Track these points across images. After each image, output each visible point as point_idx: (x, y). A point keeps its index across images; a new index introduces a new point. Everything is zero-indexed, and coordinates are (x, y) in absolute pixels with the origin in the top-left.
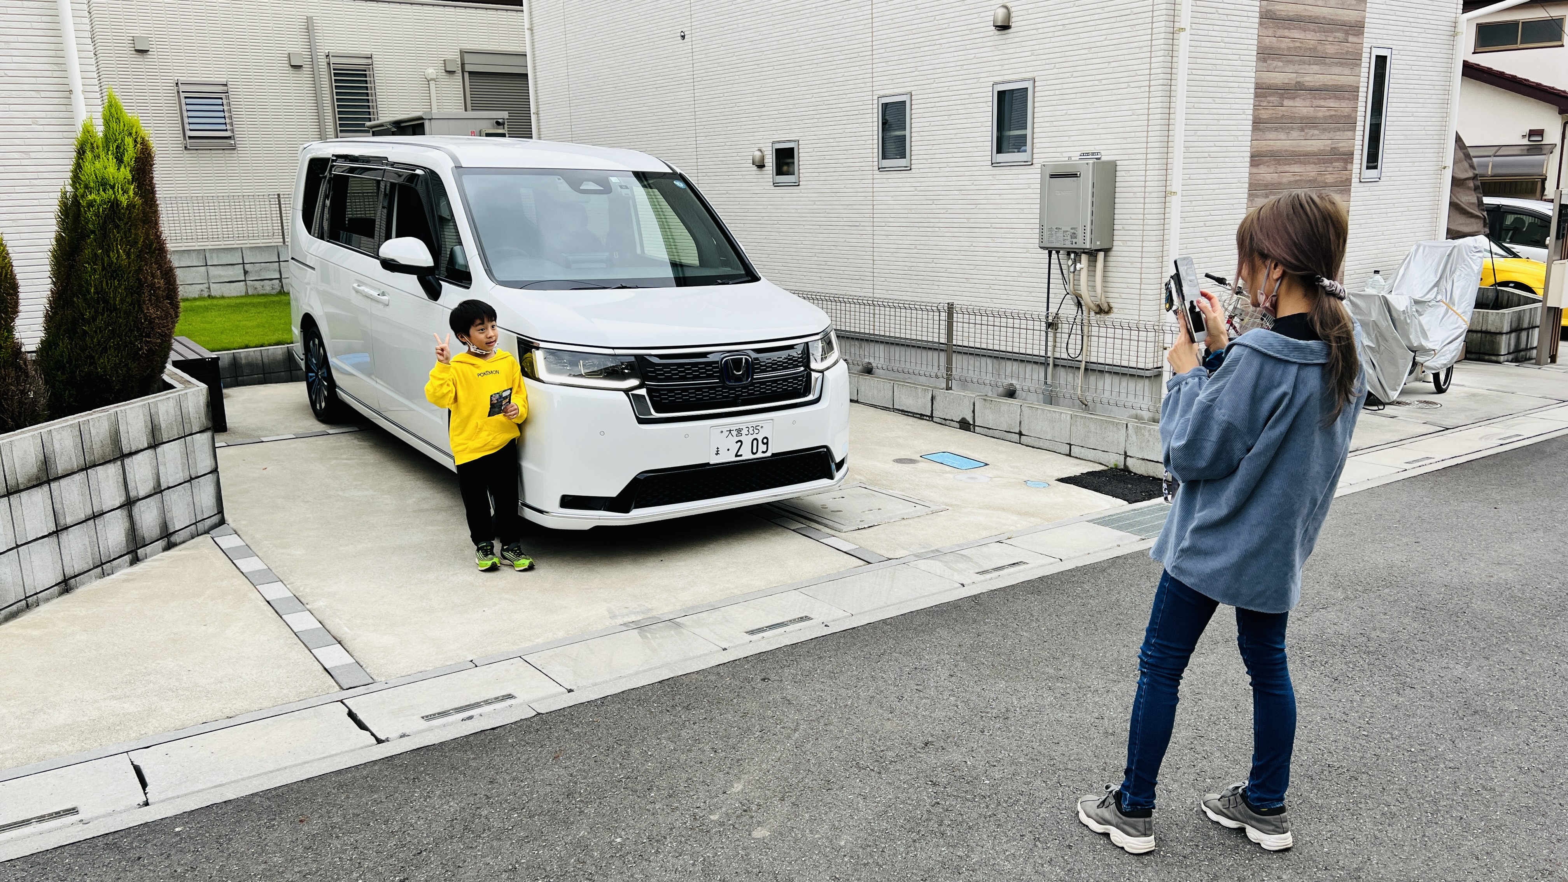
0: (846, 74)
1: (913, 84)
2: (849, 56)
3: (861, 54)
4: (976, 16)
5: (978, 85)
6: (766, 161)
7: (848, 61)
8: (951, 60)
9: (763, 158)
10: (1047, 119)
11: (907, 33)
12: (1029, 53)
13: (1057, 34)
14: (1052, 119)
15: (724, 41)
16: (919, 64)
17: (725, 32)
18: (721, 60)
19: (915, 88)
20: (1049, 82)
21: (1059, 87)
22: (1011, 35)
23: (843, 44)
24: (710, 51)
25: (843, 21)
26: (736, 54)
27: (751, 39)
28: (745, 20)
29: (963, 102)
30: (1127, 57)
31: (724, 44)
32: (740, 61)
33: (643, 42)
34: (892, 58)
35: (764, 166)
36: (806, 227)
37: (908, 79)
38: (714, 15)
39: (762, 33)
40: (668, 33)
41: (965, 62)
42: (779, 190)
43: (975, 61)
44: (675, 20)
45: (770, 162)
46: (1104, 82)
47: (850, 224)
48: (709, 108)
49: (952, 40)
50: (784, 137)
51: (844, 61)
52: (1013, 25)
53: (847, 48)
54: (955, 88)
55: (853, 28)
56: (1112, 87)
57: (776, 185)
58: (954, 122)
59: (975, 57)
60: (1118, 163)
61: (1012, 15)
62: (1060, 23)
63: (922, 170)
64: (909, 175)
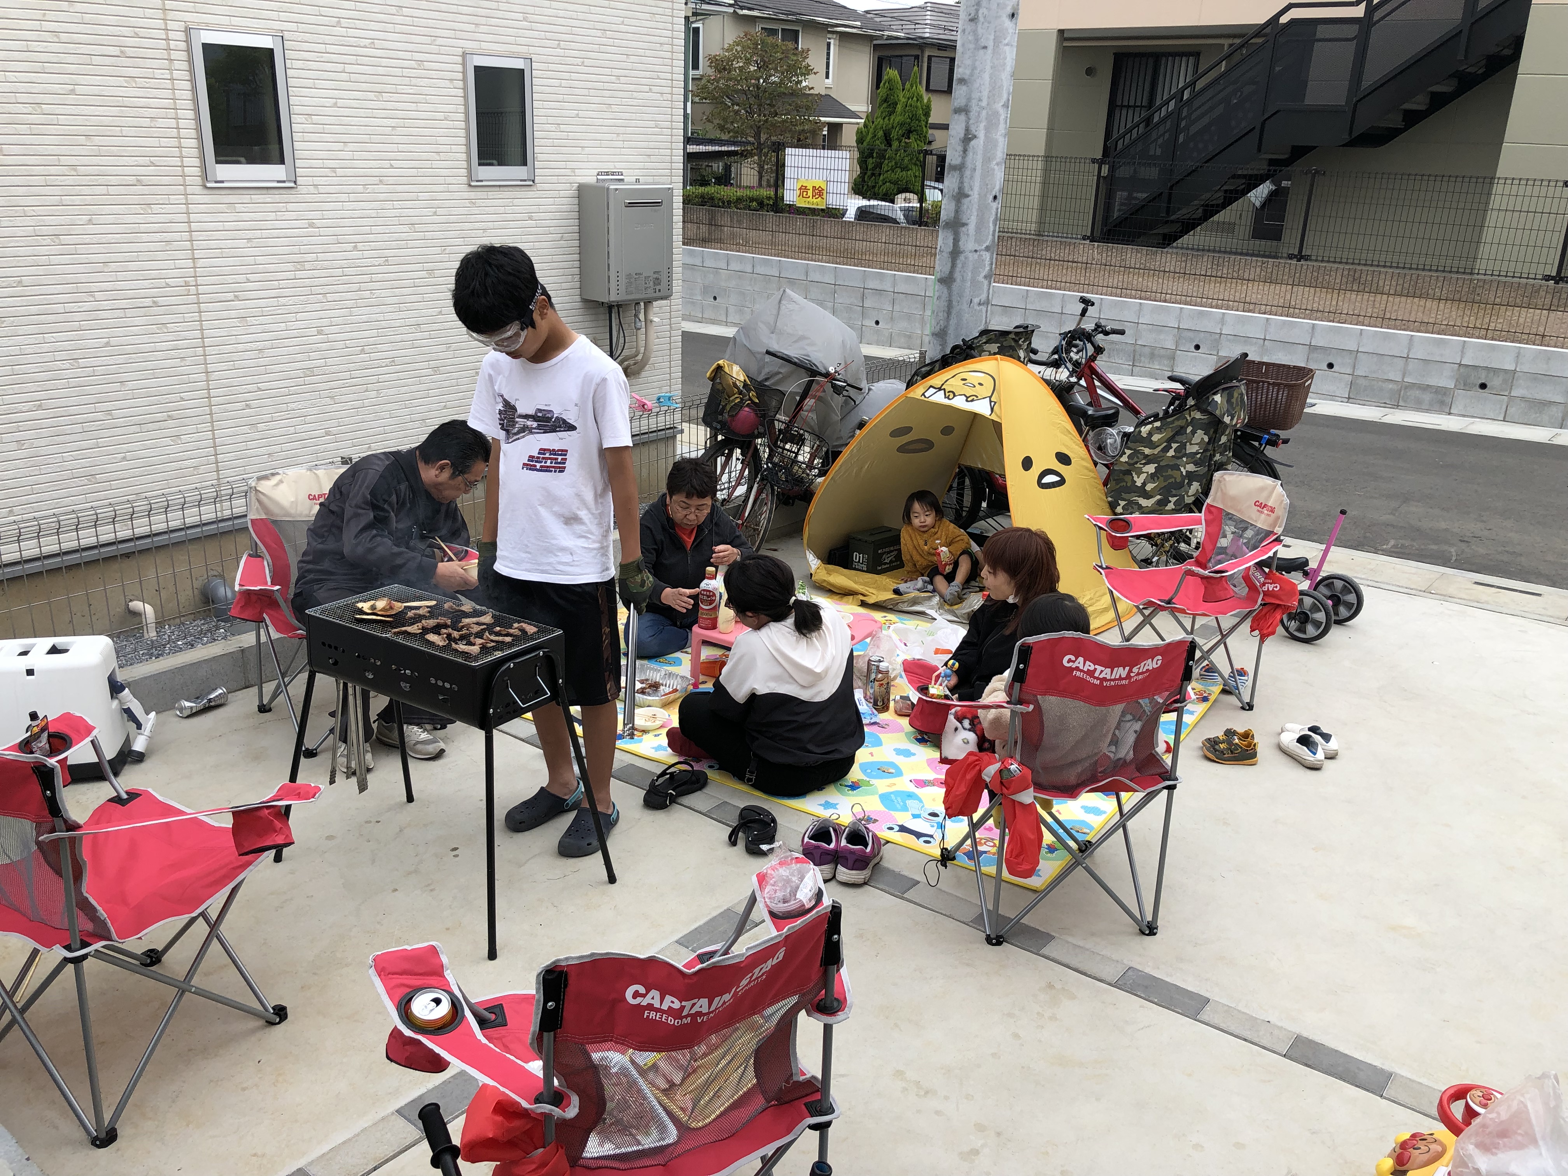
10: (551, 120)
19: (293, 26)
20: (552, 67)
21: (566, 75)
29: (406, 72)
58: (389, 105)
63: (322, 189)
64: (292, 198)
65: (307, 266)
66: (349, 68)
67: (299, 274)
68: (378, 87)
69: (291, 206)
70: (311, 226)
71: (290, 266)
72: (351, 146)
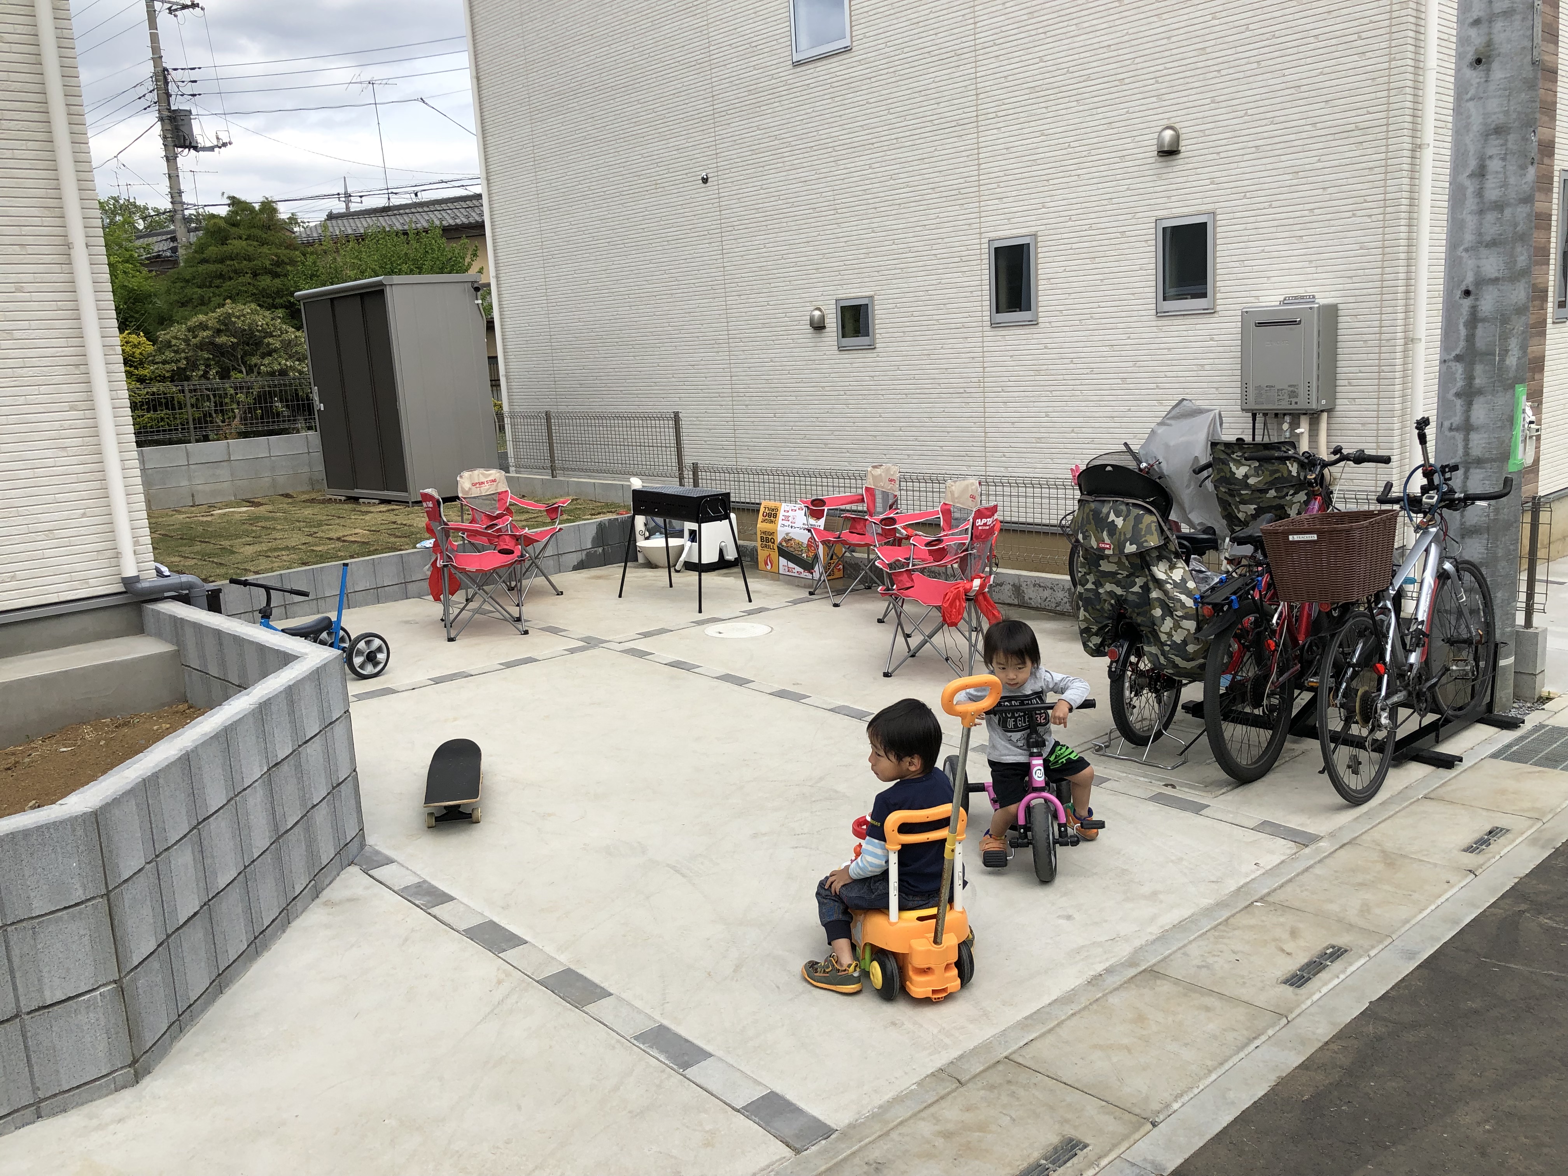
0: (941, 215)
1: (1039, 222)
2: (945, 194)
3: (962, 191)
4: (1129, 140)
5: (1134, 221)
6: (827, 321)
7: (944, 199)
8: (1094, 193)
9: (823, 318)
10: (1235, 258)
11: (1029, 163)
12: (1208, 182)
13: (1246, 157)
14: (1242, 258)
15: (764, 182)
16: (1048, 199)
17: (765, 173)
18: (761, 206)
19: (1043, 227)
20: (1236, 215)
22: (1181, 162)
23: (937, 180)
24: (744, 195)
25: (937, 153)
26: (781, 197)
27: (803, 179)
28: (794, 157)
29: (1113, 242)
30: (1351, 181)
31: (764, 187)
32: (788, 205)
33: (648, 188)
34: (1009, 194)
35: (824, 327)
36: (886, 397)
37: (1033, 218)
38: (749, 153)
39: (818, 172)
40: (684, 176)
41: (1115, 195)
42: (846, 356)
43: (1129, 193)
44: (693, 161)
45: (832, 322)
46: (1317, 212)
47: (951, 391)
48: (744, 262)
49: (1094, 169)
50: (854, 293)
51: (938, 200)
52: (1182, 149)
53: (941, 184)
54: (1099, 226)
55: (951, 161)
56: (1329, 216)
57: (841, 349)
58: (1100, 266)
59: (1128, 189)
60: (1340, 306)
61: (1182, 137)
62: (1251, 144)
63: (1054, 324)
64: (1035, 331)
65: (1043, 373)
66: (1074, 246)
67: (1037, 378)
68: (1092, 255)
69: (1035, 336)
70: (1046, 348)
71: (1032, 373)
72: (1073, 296)
